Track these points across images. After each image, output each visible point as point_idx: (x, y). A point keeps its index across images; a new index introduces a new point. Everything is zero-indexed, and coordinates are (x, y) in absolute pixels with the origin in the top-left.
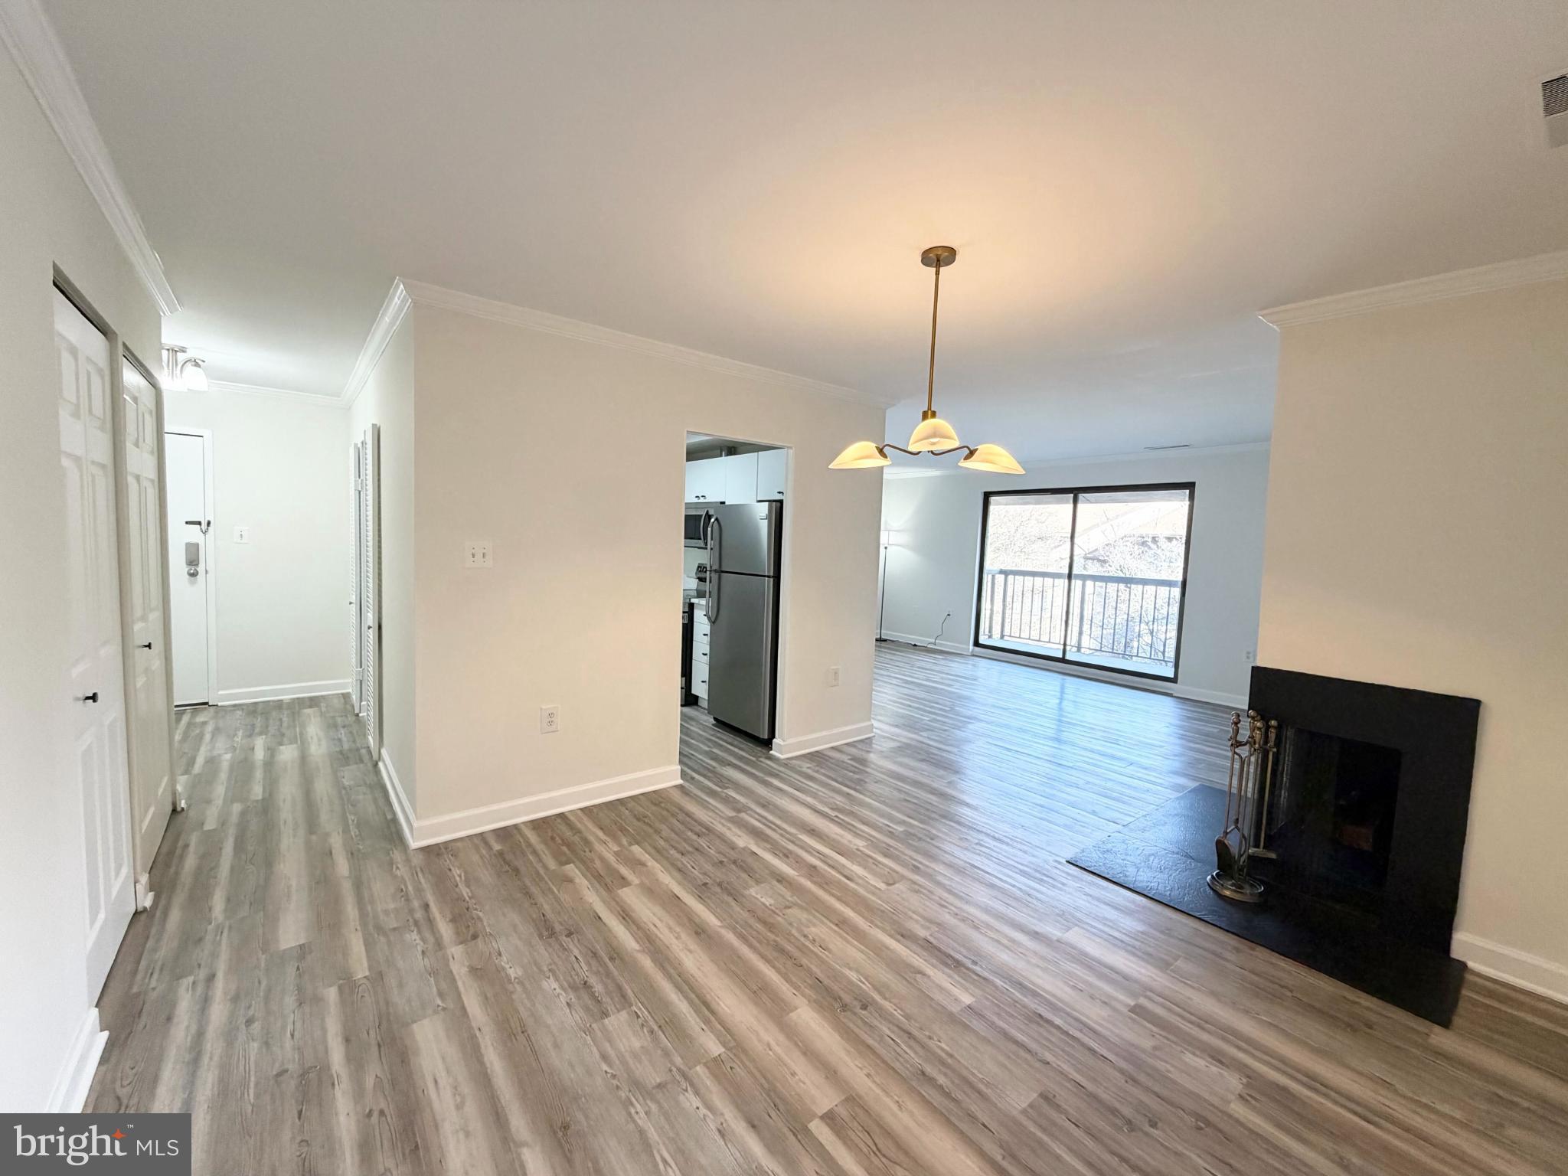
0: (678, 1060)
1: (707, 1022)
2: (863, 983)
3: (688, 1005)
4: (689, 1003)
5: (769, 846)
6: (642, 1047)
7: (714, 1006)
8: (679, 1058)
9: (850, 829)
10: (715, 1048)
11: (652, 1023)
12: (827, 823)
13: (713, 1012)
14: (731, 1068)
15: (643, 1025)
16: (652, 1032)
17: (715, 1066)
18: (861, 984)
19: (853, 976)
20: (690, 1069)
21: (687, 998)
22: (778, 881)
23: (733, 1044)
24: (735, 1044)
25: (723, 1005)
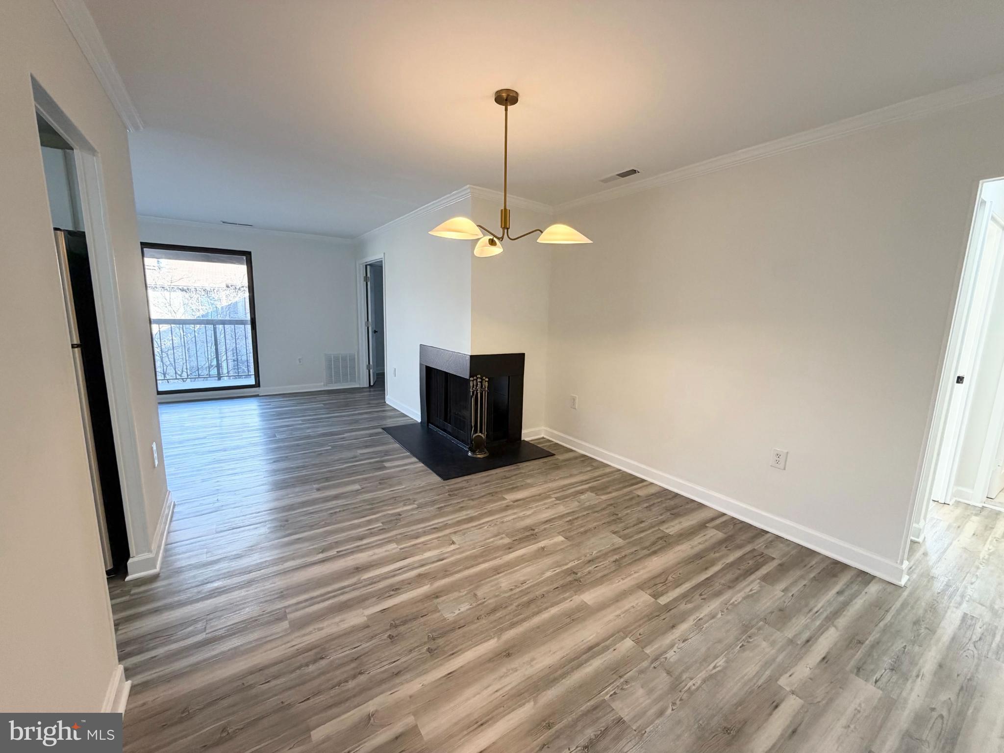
0: (645, 664)
1: (607, 648)
2: (555, 570)
3: (595, 660)
4: (593, 659)
5: (374, 599)
6: (642, 687)
7: (590, 644)
8: (643, 663)
9: (373, 547)
10: (628, 643)
11: (618, 683)
12: (352, 557)
13: (597, 645)
14: (640, 635)
15: (622, 689)
16: (626, 682)
17: (642, 643)
18: (556, 572)
19: (549, 574)
20: (649, 656)
21: (587, 661)
22: (437, 597)
23: (621, 634)
24: (622, 633)
25: (590, 638)
